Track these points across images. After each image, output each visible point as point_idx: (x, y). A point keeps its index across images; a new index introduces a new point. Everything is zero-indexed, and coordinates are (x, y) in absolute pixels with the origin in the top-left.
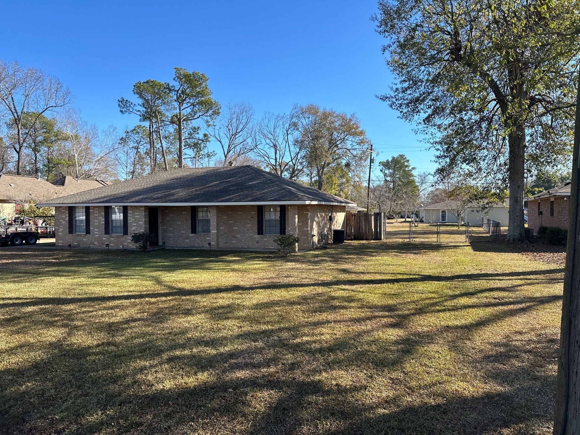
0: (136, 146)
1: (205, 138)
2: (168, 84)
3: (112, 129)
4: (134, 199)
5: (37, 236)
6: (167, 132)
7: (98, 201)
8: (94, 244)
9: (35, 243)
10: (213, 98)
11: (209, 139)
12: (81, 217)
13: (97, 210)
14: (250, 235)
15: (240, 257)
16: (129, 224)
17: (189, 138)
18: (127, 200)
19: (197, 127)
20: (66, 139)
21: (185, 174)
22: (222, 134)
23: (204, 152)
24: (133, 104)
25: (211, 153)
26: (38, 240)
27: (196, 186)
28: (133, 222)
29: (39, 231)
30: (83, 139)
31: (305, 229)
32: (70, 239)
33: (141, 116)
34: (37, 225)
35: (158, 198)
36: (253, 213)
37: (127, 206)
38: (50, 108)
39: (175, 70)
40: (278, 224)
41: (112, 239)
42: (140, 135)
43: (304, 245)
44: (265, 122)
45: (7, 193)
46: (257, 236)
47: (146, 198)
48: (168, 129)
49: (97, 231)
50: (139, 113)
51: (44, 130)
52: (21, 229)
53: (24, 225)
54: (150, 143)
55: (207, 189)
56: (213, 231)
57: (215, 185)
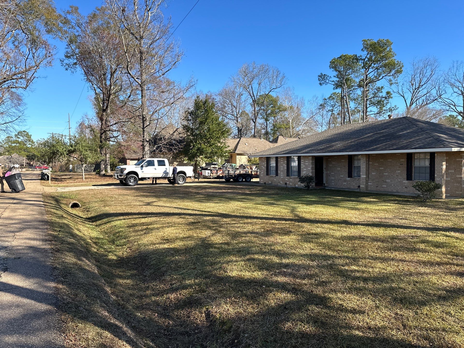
0: (331, 109)
1: (388, 95)
2: (356, 55)
3: (315, 98)
4: (304, 151)
5: (251, 176)
6: (356, 95)
7: (282, 153)
8: (281, 183)
9: (250, 181)
10: (396, 59)
11: (392, 96)
12: (273, 163)
13: (282, 160)
14: (399, 180)
15: (378, 199)
16: (301, 169)
17: (374, 97)
18: (300, 151)
19: (381, 87)
20: (285, 110)
21: (347, 129)
22: (405, 90)
23: (387, 108)
24: (329, 76)
25: (393, 108)
26: (252, 179)
27: (353, 138)
28: (304, 168)
29: (253, 173)
30: (295, 108)
31: (457, 176)
32: (267, 180)
33: (334, 85)
34: (252, 169)
35: (321, 150)
36: (403, 160)
37: (300, 156)
38: (273, 90)
39: (363, 42)
40: (428, 171)
41: (291, 180)
42: (335, 100)
43: (456, 192)
44: (453, 72)
45: (244, 149)
46: (406, 181)
47: (313, 150)
48: (356, 93)
49: (282, 174)
50: (333, 83)
51: (272, 105)
52: (243, 172)
53: (245, 170)
54: (342, 105)
55: (360, 141)
56: (363, 176)
57: (368, 137)
